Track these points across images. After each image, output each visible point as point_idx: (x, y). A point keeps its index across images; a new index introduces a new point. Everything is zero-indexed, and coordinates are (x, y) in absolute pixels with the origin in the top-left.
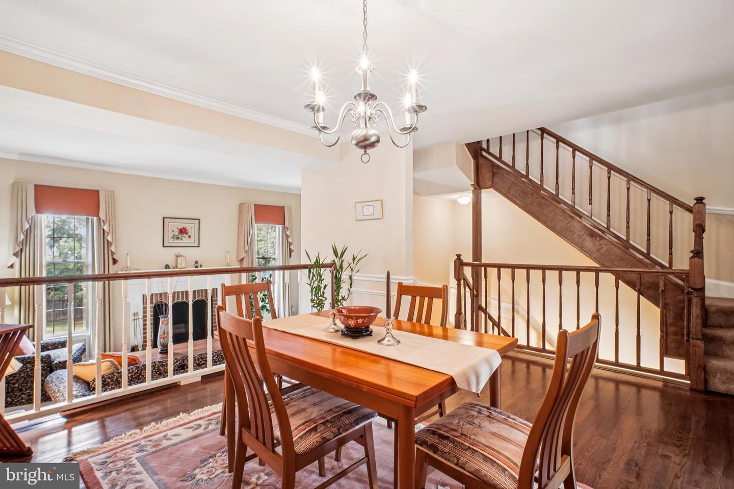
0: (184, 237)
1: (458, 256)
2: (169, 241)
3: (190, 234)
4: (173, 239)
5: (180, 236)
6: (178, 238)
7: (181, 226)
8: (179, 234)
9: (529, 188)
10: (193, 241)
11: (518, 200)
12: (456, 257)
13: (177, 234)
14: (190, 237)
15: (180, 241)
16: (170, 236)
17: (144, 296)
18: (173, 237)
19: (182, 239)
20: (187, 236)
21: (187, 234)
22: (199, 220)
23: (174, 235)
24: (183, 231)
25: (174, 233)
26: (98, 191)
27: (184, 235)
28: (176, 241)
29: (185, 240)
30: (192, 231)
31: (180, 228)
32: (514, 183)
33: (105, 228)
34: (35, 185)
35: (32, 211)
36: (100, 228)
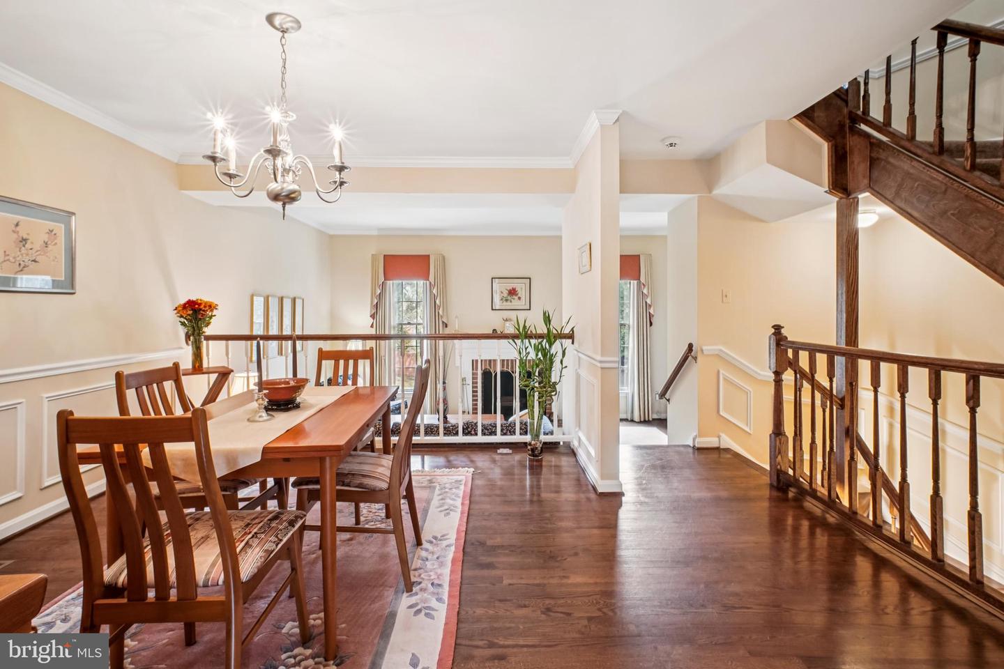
0: (514, 299)
1: (776, 329)
2: (498, 304)
3: (519, 295)
4: (501, 301)
5: (509, 298)
6: (507, 300)
7: (510, 287)
8: (509, 295)
9: (938, 180)
10: (522, 304)
11: (916, 209)
12: (773, 331)
13: (506, 295)
14: (519, 298)
15: (509, 303)
16: (500, 298)
17: (473, 361)
18: (502, 299)
19: (511, 301)
20: (516, 298)
21: (517, 295)
22: (530, 279)
23: (503, 297)
24: (513, 292)
25: (502, 295)
26: (429, 256)
27: (514, 297)
28: (505, 303)
29: (515, 303)
30: (522, 292)
31: (509, 289)
32: (909, 174)
33: (435, 291)
34: (384, 256)
35: (382, 279)
36: (431, 292)
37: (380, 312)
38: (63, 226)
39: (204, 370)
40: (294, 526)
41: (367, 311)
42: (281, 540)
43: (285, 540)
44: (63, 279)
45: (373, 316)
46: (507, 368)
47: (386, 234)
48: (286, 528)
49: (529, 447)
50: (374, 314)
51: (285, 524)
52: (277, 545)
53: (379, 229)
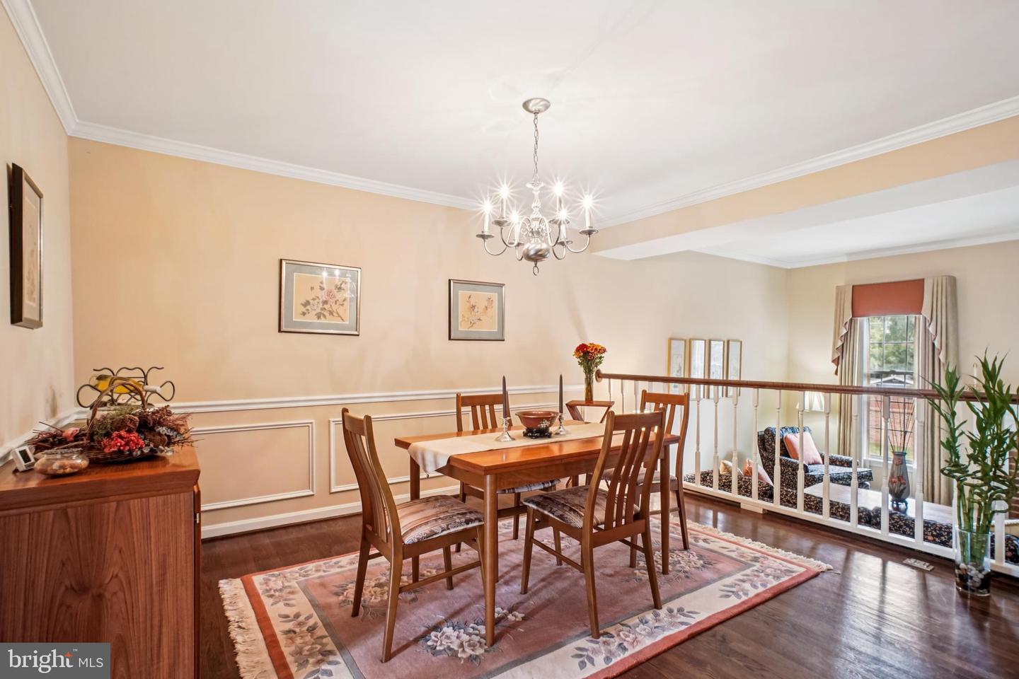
26: (923, 281)
33: (931, 329)
34: (853, 286)
35: (848, 316)
36: (926, 331)
37: (847, 357)
38: (496, 294)
39: (594, 403)
40: (468, 524)
41: (829, 354)
42: (449, 529)
43: (452, 530)
44: (496, 330)
45: (836, 361)
47: (859, 259)
48: (461, 523)
49: (957, 571)
50: (839, 357)
51: (463, 520)
52: (442, 531)
53: (849, 254)
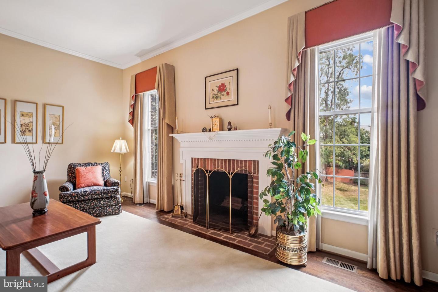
0: (223, 95)
2: (210, 103)
3: (228, 90)
4: (213, 99)
5: (219, 95)
6: (217, 98)
7: (219, 83)
8: (218, 92)
10: (231, 99)
13: (216, 92)
14: (228, 94)
15: (219, 100)
16: (211, 96)
17: (192, 158)
18: (213, 97)
19: (221, 98)
20: (225, 93)
21: (225, 90)
23: (214, 94)
24: (222, 88)
25: (214, 92)
26: (157, 67)
27: (223, 93)
28: (216, 101)
29: (225, 100)
30: (231, 87)
31: (218, 86)
46: (222, 168)
50: (132, 119)
